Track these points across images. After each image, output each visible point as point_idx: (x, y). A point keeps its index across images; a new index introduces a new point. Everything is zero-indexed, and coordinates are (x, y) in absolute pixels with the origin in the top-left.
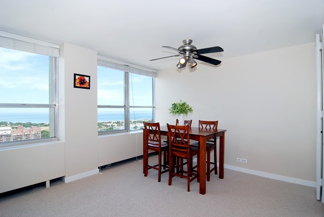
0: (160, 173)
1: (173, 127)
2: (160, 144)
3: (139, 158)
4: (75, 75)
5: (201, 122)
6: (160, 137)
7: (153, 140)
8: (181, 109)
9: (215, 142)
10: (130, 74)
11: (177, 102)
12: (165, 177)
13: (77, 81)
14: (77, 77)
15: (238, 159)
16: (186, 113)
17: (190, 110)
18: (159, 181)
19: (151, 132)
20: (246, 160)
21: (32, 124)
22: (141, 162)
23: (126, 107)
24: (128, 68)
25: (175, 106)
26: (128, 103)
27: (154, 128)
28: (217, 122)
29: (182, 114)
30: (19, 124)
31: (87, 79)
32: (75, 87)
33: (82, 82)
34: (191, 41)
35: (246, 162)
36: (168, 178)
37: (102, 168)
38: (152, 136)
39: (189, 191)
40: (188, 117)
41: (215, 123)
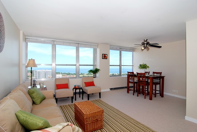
0: (134, 92)
1: (139, 73)
2: (134, 81)
3: (126, 87)
4: (103, 54)
5: (154, 73)
6: (134, 78)
7: (131, 79)
8: (143, 66)
9: (160, 81)
10: (122, 51)
11: (142, 64)
12: (136, 94)
13: (103, 56)
14: (103, 55)
15: (173, 90)
16: (146, 68)
17: (148, 67)
18: (134, 95)
19: (130, 75)
20: (177, 91)
21: (70, 74)
22: (126, 89)
23: (120, 66)
24: (121, 49)
25: (141, 65)
26: (121, 64)
27: (132, 74)
28: (161, 72)
29: (144, 69)
30: (65, 73)
31: (106, 55)
32: (103, 59)
33: (105, 57)
34: (147, 40)
35: (177, 92)
36: (137, 95)
37: (111, 89)
38: (131, 77)
39: (145, 98)
40: (147, 70)
41: (161, 73)
